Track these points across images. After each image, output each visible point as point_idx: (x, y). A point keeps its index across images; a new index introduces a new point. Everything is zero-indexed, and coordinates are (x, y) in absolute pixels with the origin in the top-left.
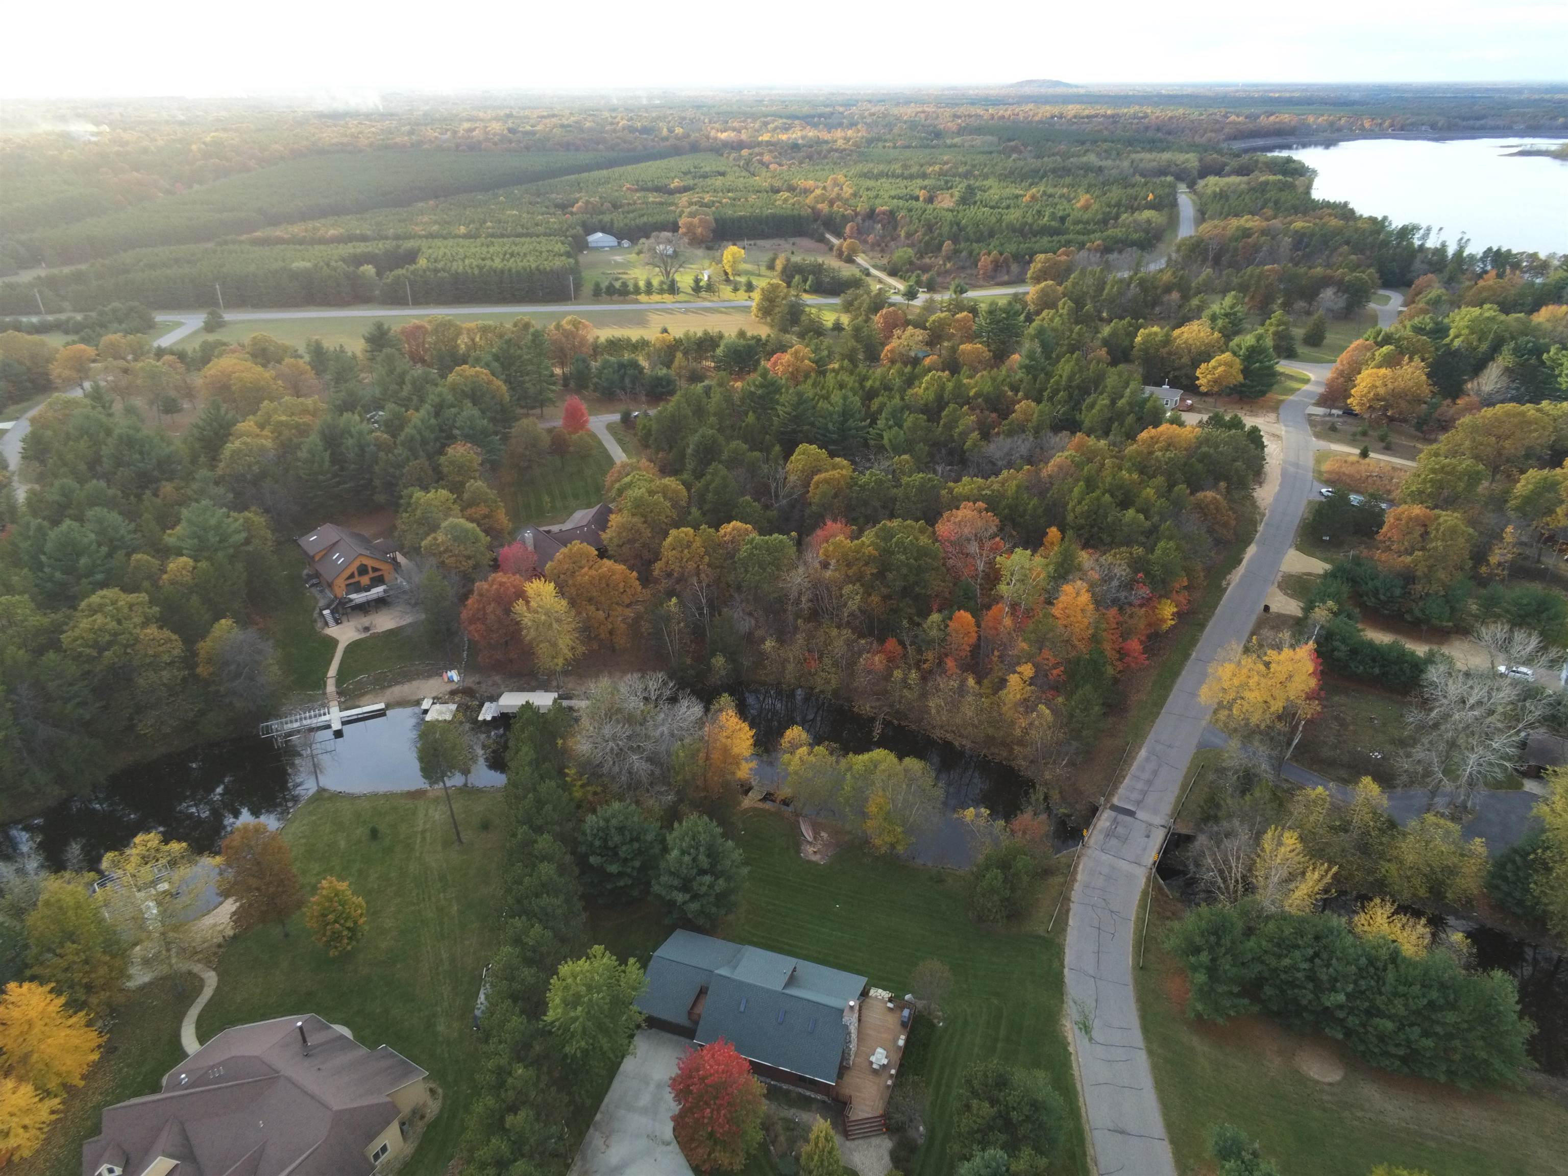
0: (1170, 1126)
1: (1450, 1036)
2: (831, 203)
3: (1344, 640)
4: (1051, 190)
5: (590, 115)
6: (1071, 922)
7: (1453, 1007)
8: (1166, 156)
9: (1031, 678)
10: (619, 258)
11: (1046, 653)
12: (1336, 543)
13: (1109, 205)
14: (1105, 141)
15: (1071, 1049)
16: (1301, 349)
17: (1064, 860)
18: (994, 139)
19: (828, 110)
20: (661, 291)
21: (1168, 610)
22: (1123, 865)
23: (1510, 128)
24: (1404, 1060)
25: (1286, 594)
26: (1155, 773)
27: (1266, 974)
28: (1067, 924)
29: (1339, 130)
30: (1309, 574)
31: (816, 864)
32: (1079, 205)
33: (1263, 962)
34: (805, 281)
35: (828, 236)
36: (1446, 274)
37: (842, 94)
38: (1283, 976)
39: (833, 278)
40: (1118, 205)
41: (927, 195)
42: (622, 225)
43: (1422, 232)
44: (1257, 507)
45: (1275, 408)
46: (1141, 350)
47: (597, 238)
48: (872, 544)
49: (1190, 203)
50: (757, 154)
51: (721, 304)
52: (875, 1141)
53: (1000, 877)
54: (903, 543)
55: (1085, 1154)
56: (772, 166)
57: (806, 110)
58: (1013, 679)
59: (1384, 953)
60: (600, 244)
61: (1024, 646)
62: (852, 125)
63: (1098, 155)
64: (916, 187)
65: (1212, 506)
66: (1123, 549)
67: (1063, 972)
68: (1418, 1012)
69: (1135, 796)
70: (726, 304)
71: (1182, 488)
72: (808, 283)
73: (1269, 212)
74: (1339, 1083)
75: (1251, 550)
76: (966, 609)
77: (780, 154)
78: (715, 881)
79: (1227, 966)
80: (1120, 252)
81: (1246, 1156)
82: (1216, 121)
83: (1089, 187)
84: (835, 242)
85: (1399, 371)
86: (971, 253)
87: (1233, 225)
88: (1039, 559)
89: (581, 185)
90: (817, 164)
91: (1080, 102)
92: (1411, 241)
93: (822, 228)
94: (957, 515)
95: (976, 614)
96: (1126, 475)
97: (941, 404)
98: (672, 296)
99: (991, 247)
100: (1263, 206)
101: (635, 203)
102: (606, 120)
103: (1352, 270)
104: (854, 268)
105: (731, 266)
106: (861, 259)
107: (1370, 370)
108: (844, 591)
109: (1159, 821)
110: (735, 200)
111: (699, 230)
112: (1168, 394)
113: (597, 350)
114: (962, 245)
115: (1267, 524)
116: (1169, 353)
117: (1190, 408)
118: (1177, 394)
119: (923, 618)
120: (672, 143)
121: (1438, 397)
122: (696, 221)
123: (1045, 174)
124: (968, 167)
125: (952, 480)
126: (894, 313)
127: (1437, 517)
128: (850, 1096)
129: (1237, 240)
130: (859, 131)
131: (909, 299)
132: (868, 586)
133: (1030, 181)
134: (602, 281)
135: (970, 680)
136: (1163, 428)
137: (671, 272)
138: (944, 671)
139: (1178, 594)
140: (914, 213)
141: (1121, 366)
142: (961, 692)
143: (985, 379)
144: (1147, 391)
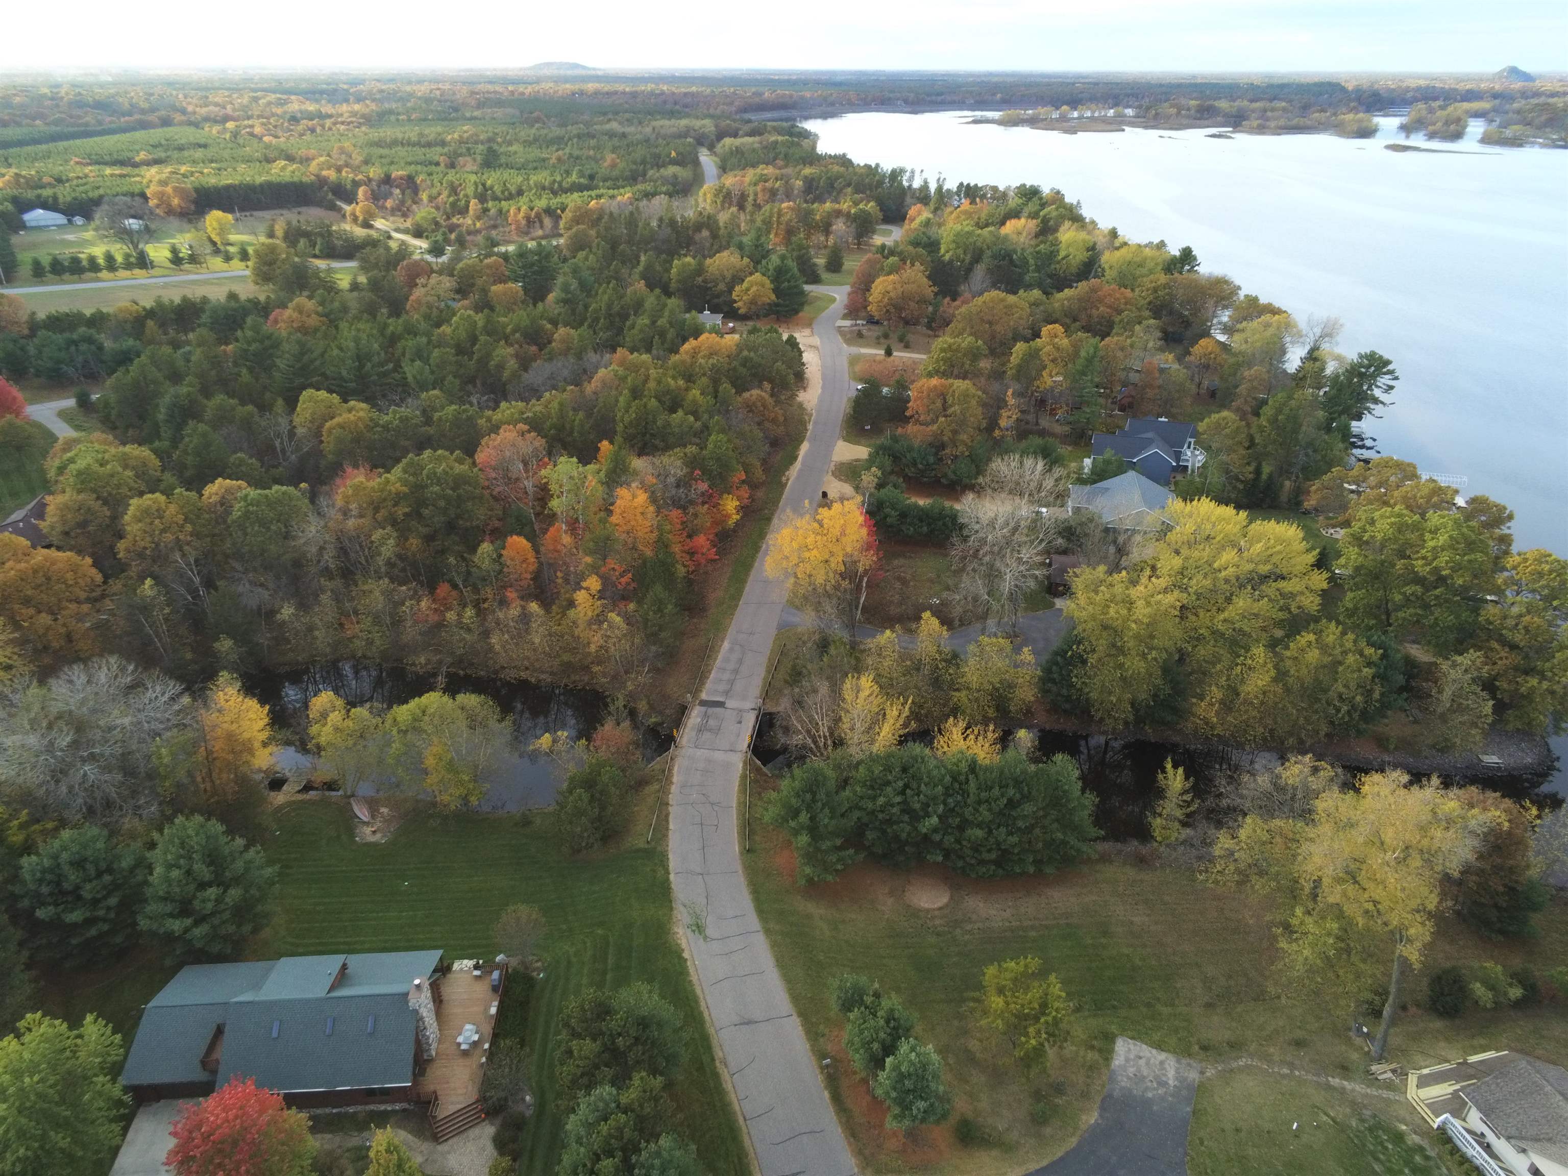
0: (795, 999)
1: (1030, 829)
2: (339, 170)
3: (892, 506)
4: (576, 153)
5: (22, 91)
6: (671, 826)
7: (1027, 798)
8: (684, 122)
9: (599, 591)
10: (70, 237)
11: (612, 563)
12: (877, 430)
13: (635, 163)
14: (626, 111)
15: (686, 955)
16: (825, 276)
17: (657, 767)
18: (518, 113)
20: (128, 266)
21: (730, 505)
22: (718, 756)
23: (964, 102)
24: (998, 863)
25: (840, 480)
26: (740, 661)
27: (865, 820)
28: (667, 829)
29: (832, 104)
30: (857, 460)
31: (375, 845)
32: (606, 164)
33: (860, 809)
34: (314, 245)
35: (338, 203)
36: (932, 205)
37: (347, 74)
38: (880, 816)
39: (346, 240)
40: (644, 162)
41: (448, 161)
42: (69, 199)
43: (908, 174)
44: (804, 409)
45: (809, 324)
46: (679, 281)
47: (36, 216)
48: (400, 479)
49: (713, 164)
50: (246, 127)
51: (211, 276)
52: (473, 1133)
53: (586, 797)
54: (435, 473)
55: (713, 1060)
56: (266, 139)
57: (304, 86)
58: (581, 597)
59: (964, 766)
60: (42, 223)
61: (588, 559)
62: (359, 99)
63: (620, 123)
64: (435, 154)
65: (759, 404)
66: (677, 450)
67: (668, 879)
68: (1001, 813)
69: (722, 687)
70: (216, 275)
71: (726, 387)
72: (317, 247)
73: (780, 163)
74: (947, 905)
75: (805, 447)
76: (519, 534)
77: (275, 127)
78: (225, 891)
79: (826, 821)
80: (649, 200)
81: (868, 1000)
82: (727, 96)
83: (614, 150)
84: (348, 208)
85: (905, 276)
86: (500, 211)
87: (751, 174)
88: (589, 466)
89: (10, 160)
90: (321, 136)
91: (599, 82)
92: (901, 182)
93: (330, 196)
94: (497, 439)
95: (532, 538)
96: (672, 382)
97: (474, 339)
98: (144, 271)
99: (521, 204)
100: (775, 159)
101: (86, 176)
102: (44, 96)
103: (856, 204)
104: (372, 232)
105: (219, 234)
106: (380, 224)
107: (881, 279)
108: (373, 538)
109: (749, 705)
110: (219, 169)
111: (176, 201)
112: (709, 318)
113: (34, 327)
114: (490, 204)
115: (815, 423)
116: (705, 281)
117: (733, 331)
118: (718, 319)
119: (474, 549)
120: (137, 117)
121: (940, 297)
122: (169, 189)
123: (570, 139)
124: (490, 134)
125: (488, 408)
126: (417, 263)
127: (951, 385)
128: (435, 1092)
129: (755, 184)
130: (367, 106)
131: (437, 256)
132: (402, 529)
133: (556, 147)
134: (46, 261)
135: (534, 607)
136: (703, 337)
137: (141, 246)
138: (503, 603)
139: (737, 488)
140: (435, 176)
141: (657, 291)
142: (525, 618)
143: (521, 316)
144: (687, 315)
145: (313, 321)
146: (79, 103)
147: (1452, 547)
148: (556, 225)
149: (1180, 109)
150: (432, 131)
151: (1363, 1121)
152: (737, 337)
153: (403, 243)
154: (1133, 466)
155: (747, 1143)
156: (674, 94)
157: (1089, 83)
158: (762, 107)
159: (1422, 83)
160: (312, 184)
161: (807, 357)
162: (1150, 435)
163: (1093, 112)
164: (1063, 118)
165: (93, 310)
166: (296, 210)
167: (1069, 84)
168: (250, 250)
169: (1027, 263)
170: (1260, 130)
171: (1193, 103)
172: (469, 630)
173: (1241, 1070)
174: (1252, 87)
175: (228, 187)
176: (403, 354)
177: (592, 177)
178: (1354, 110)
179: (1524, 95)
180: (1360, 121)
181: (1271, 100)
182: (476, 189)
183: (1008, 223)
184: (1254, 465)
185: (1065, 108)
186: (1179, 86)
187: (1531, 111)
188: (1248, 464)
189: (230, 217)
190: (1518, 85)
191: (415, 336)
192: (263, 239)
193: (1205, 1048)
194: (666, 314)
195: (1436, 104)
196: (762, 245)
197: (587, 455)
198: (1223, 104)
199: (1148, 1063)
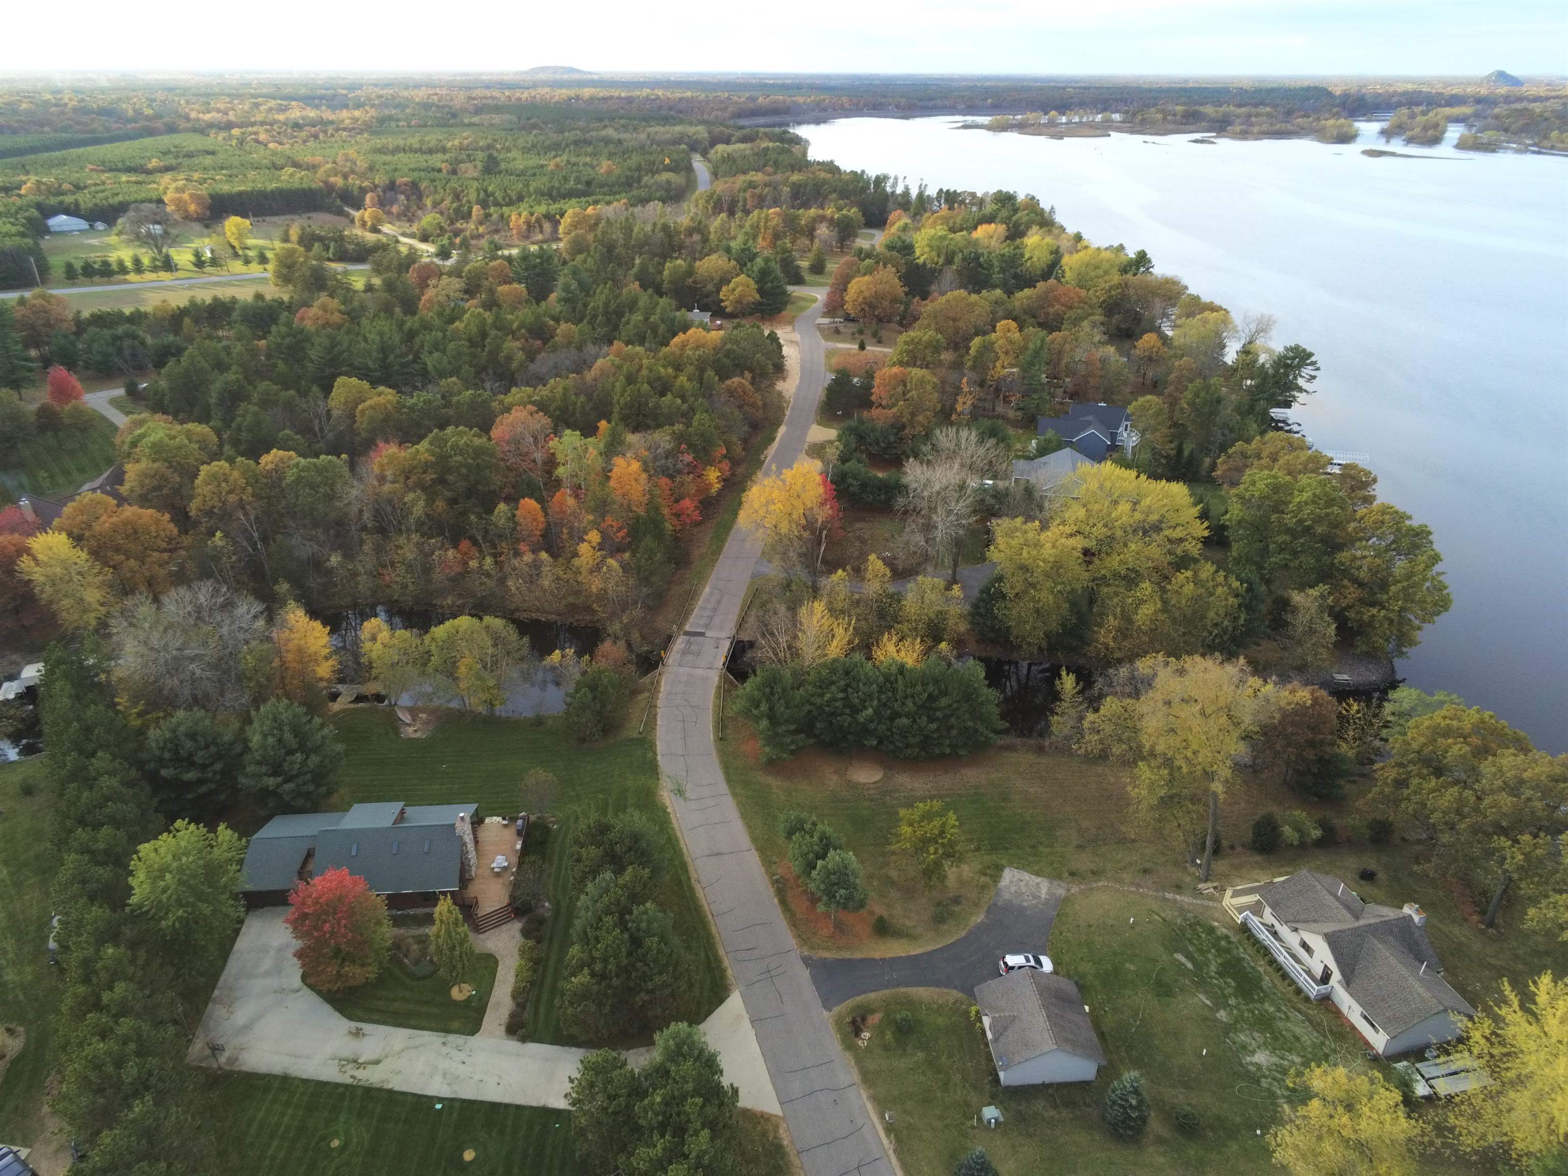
0: (754, 840)
1: (947, 717)
2: (345, 177)
3: (855, 477)
4: (574, 159)
5: (26, 97)
6: (659, 722)
7: (945, 693)
8: (678, 128)
9: (599, 544)
10: (94, 242)
11: (609, 520)
12: (848, 415)
13: (630, 169)
14: (621, 118)
15: (669, 810)
16: (808, 277)
17: (648, 681)
18: (515, 118)
19: (330, 92)
20: (154, 269)
21: (713, 475)
22: (699, 672)
24: (921, 746)
25: (813, 458)
26: (719, 602)
27: (815, 713)
28: (655, 724)
29: (824, 110)
30: (826, 440)
31: (418, 740)
32: (602, 171)
33: (811, 704)
34: (327, 249)
35: (346, 209)
36: (912, 211)
37: (344, 79)
38: (827, 710)
39: (358, 244)
40: (639, 168)
41: (450, 167)
42: (90, 205)
43: (891, 181)
44: (783, 397)
45: (791, 322)
46: (671, 282)
47: (60, 221)
48: (428, 450)
49: (705, 170)
50: (251, 134)
51: (231, 278)
52: (508, 926)
53: (589, 695)
54: (458, 445)
55: (689, 879)
56: (272, 146)
57: (303, 91)
58: (583, 548)
59: (894, 669)
60: (66, 228)
61: (591, 517)
62: (359, 106)
63: (616, 129)
64: (437, 160)
65: (740, 390)
66: (667, 428)
67: (656, 759)
68: (923, 706)
69: (703, 621)
70: (239, 277)
71: (710, 373)
72: (331, 250)
73: (769, 169)
74: (880, 781)
75: (782, 430)
76: (530, 497)
77: (279, 133)
78: (307, 758)
79: (782, 709)
80: (644, 206)
81: (807, 826)
82: (721, 102)
83: (611, 156)
84: (357, 214)
85: (877, 277)
86: (502, 216)
87: (740, 180)
88: (589, 439)
89: (27, 167)
90: (325, 142)
91: (594, 87)
92: (884, 190)
93: (338, 202)
94: (508, 418)
95: (541, 501)
96: (662, 370)
97: (484, 334)
98: (169, 274)
99: (521, 209)
100: (765, 166)
101: (104, 183)
102: (47, 102)
103: (840, 209)
104: (380, 236)
105: (237, 239)
106: (387, 228)
107: (856, 279)
108: (406, 500)
109: (724, 635)
110: (230, 176)
111: (192, 208)
112: (696, 315)
113: (81, 326)
114: (492, 210)
115: (793, 409)
116: (695, 282)
117: (720, 328)
118: (706, 317)
119: (491, 511)
120: (142, 123)
121: (910, 297)
122: (186, 196)
123: (567, 146)
124: (490, 141)
125: (501, 393)
126: (427, 266)
127: (910, 373)
128: (476, 898)
129: (745, 191)
130: (367, 112)
131: (443, 259)
132: (431, 492)
133: (553, 153)
134: (78, 265)
135: (544, 555)
136: (691, 331)
137: (164, 250)
138: (517, 554)
139: (719, 462)
140: (437, 183)
141: (650, 291)
142: (536, 566)
143: (526, 314)
144: (678, 313)
145: (336, 318)
146: (82, 110)
147: (1314, 502)
148: (555, 230)
149: (1165, 113)
150: (432, 138)
151: (1185, 920)
152: (722, 332)
153: (411, 247)
154: (1070, 444)
155: (714, 930)
156: (668, 99)
157: (1079, 88)
158: (755, 113)
159: (1410, 87)
160: (320, 190)
161: (786, 351)
162: (1090, 418)
163: (1081, 117)
164: (1052, 123)
165: (132, 309)
166: (306, 216)
167: (1060, 88)
168: (269, 255)
169: (992, 265)
170: (1244, 135)
171: (1179, 108)
172: (488, 575)
173: (1098, 889)
174: (1242, 91)
175: (240, 194)
176: (422, 346)
177: (588, 183)
178: (1337, 115)
179: (1507, 99)
180: (1342, 126)
181: (1256, 105)
182: (478, 194)
183: (979, 228)
184: (1176, 443)
185: (1053, 113)
186: (1169, 90)
187: (1508, 117)
188: (1171, 442)
189: (247, 222)
190: (1503, 90)
191: (431, 330)
192: (278, 244)
193: (1072, 874)
194: (658, 311)
195: (1417, 110)
196: (748, 249)
197: (589, 430)
198: (1209, 110)
199: (1027, 885)
